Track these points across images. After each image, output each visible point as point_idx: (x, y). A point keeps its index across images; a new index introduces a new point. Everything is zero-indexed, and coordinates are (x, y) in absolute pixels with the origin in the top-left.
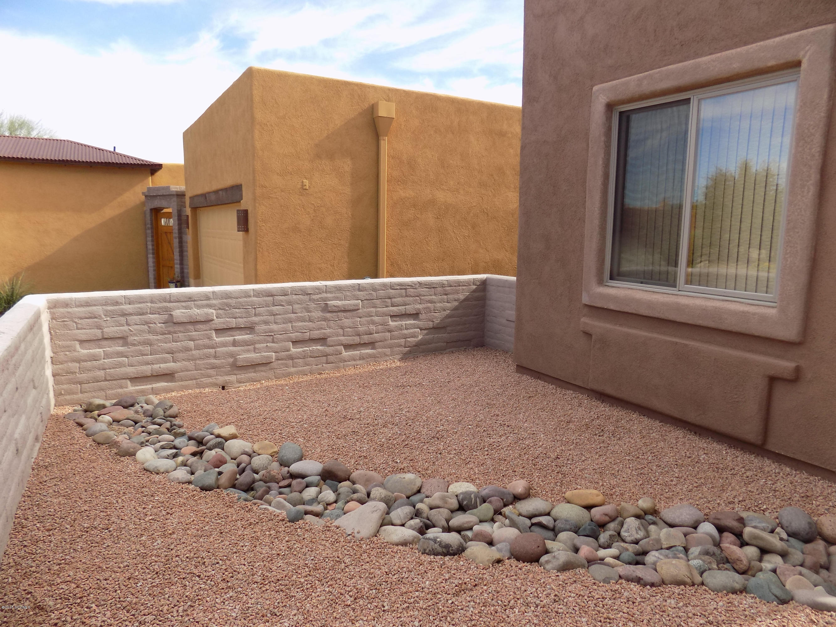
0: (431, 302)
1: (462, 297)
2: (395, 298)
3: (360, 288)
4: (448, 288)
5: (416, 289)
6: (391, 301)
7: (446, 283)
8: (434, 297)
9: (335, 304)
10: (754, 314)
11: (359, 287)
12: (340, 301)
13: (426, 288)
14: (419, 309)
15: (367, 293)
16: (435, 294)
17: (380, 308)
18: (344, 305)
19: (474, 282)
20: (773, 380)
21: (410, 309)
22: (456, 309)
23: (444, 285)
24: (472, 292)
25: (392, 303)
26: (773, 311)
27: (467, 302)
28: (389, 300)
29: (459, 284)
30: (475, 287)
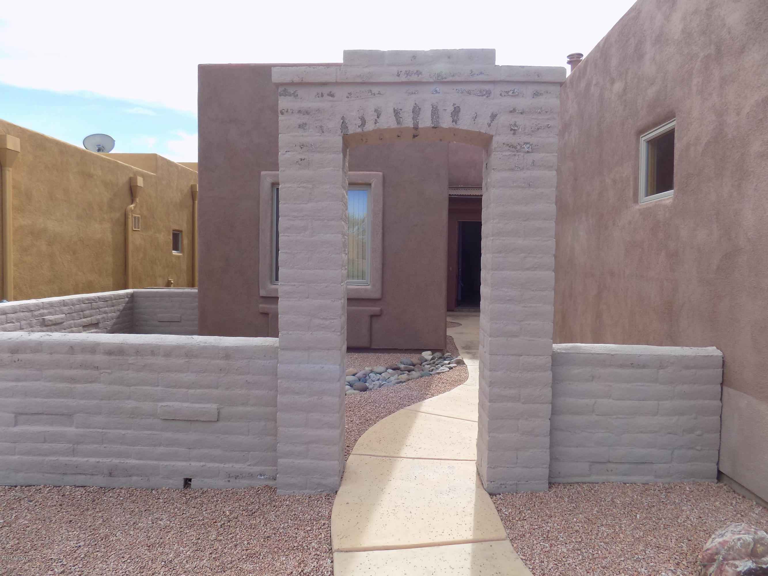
0: (105, 312)
1: (121, 308)
2: (85, 311)
3: (64, 304)
4: (114, 301)
5: (96, 302)
6: (83, 313)
7: (113, 296)
8: (107, 309)
9: (50, 319)
10: (362, 289)
11: (64, 302)
12: (52, 315)
13: (103, 301)
14: (98, 320)
15: (69, 307)
16: (107, 307)
17: (77, 320)
18: (55, 319)
19: (127, 294)
20: (372, 316)
21: (94, 319)
22: (118, 317)
23: (112, 298)
24: (126, 303)
25: (83, 316)
26: (369, 287)
27: (125, 312)
28: (81, 313)
29: (120, 297)
30: (127, 299)
